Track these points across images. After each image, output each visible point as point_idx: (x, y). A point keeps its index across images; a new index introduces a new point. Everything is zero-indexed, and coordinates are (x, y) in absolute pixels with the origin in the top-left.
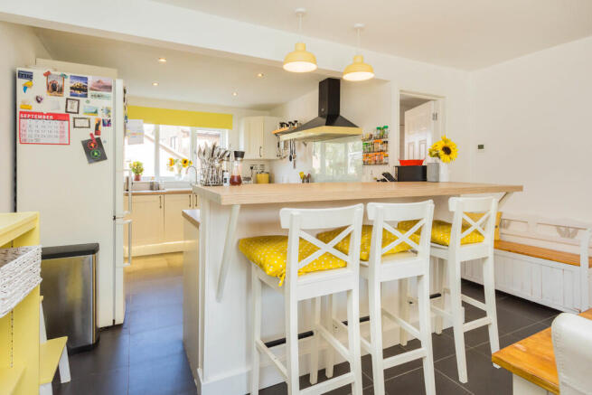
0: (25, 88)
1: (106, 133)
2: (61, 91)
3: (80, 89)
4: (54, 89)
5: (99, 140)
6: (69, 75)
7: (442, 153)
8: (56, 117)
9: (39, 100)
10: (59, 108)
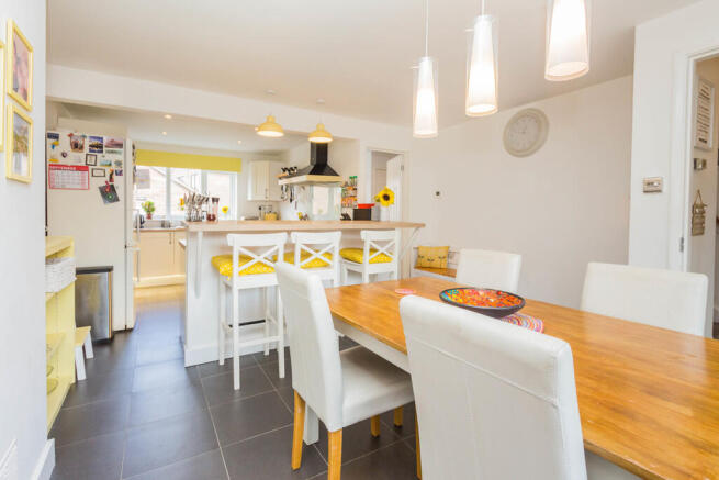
0: (53, 147)
1: (118, 182)
2: (82, 148)
3: (97, 146)
4: (76, 146)
5: (112, 186)
6: (87, 135)
7: (382, 199)
8: (79, 168)
9: (64, 155)
10: (80, 161)
